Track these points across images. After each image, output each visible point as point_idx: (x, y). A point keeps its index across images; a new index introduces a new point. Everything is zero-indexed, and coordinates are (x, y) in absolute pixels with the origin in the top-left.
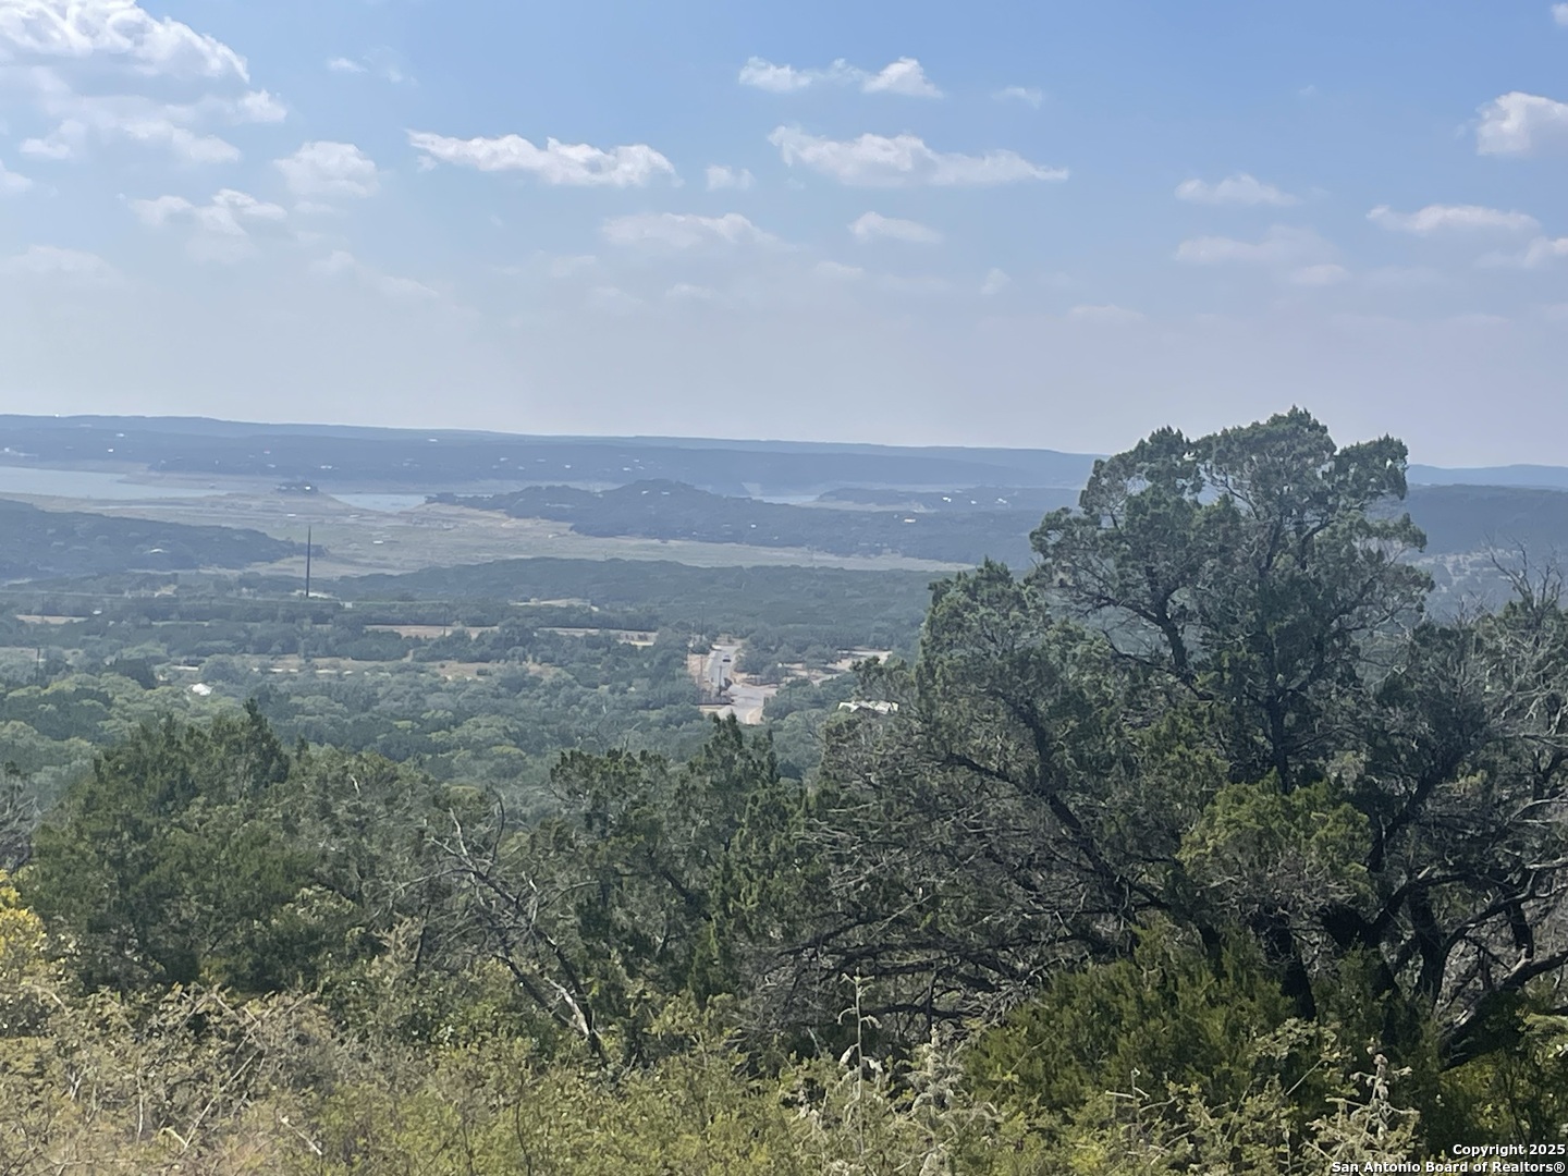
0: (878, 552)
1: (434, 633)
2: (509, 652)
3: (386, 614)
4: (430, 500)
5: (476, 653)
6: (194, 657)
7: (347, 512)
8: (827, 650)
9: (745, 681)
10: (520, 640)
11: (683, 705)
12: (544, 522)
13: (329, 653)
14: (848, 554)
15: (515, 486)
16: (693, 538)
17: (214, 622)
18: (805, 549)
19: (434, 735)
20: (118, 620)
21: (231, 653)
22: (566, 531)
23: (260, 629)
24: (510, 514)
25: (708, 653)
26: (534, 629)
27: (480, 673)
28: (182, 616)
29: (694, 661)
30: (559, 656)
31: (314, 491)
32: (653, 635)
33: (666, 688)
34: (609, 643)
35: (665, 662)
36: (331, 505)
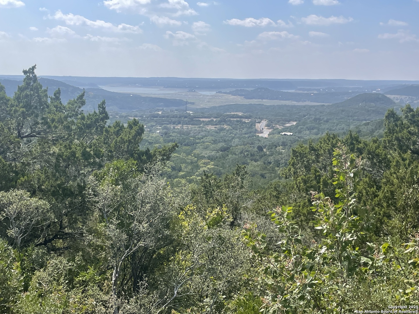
0: (305, 101)
1: (207, 120)
2: (221, 123)
3: (199, 116)
4: (217, 93)
5: (214, 124)
6: (161, 125)
7: (201, 95)
8: (284, 122)
9: (267, 129)
10: (223, 121)
11: (252, 134)
12: (239, 97)
13: (187, 124)
14: (299, 102)
15: (234, 89)
16: (268, 99)
17: (165, 118)
18: (290, 101)
19: (197, 141)
20: (148, 118)
21: (168, 124)
22: (243, 98)
23: (173, 119)
24: (232, 95)
25: (260, 123)
26: (226, 119)
27: (215, 128)
28: (160, 117)
29: (257, 125)
30: (231, 124)
31: (195, 91)
32: (250, 120)
33: (250, 130)
34: (241, 121)
35: (251, 125)
36: (198, 94)
